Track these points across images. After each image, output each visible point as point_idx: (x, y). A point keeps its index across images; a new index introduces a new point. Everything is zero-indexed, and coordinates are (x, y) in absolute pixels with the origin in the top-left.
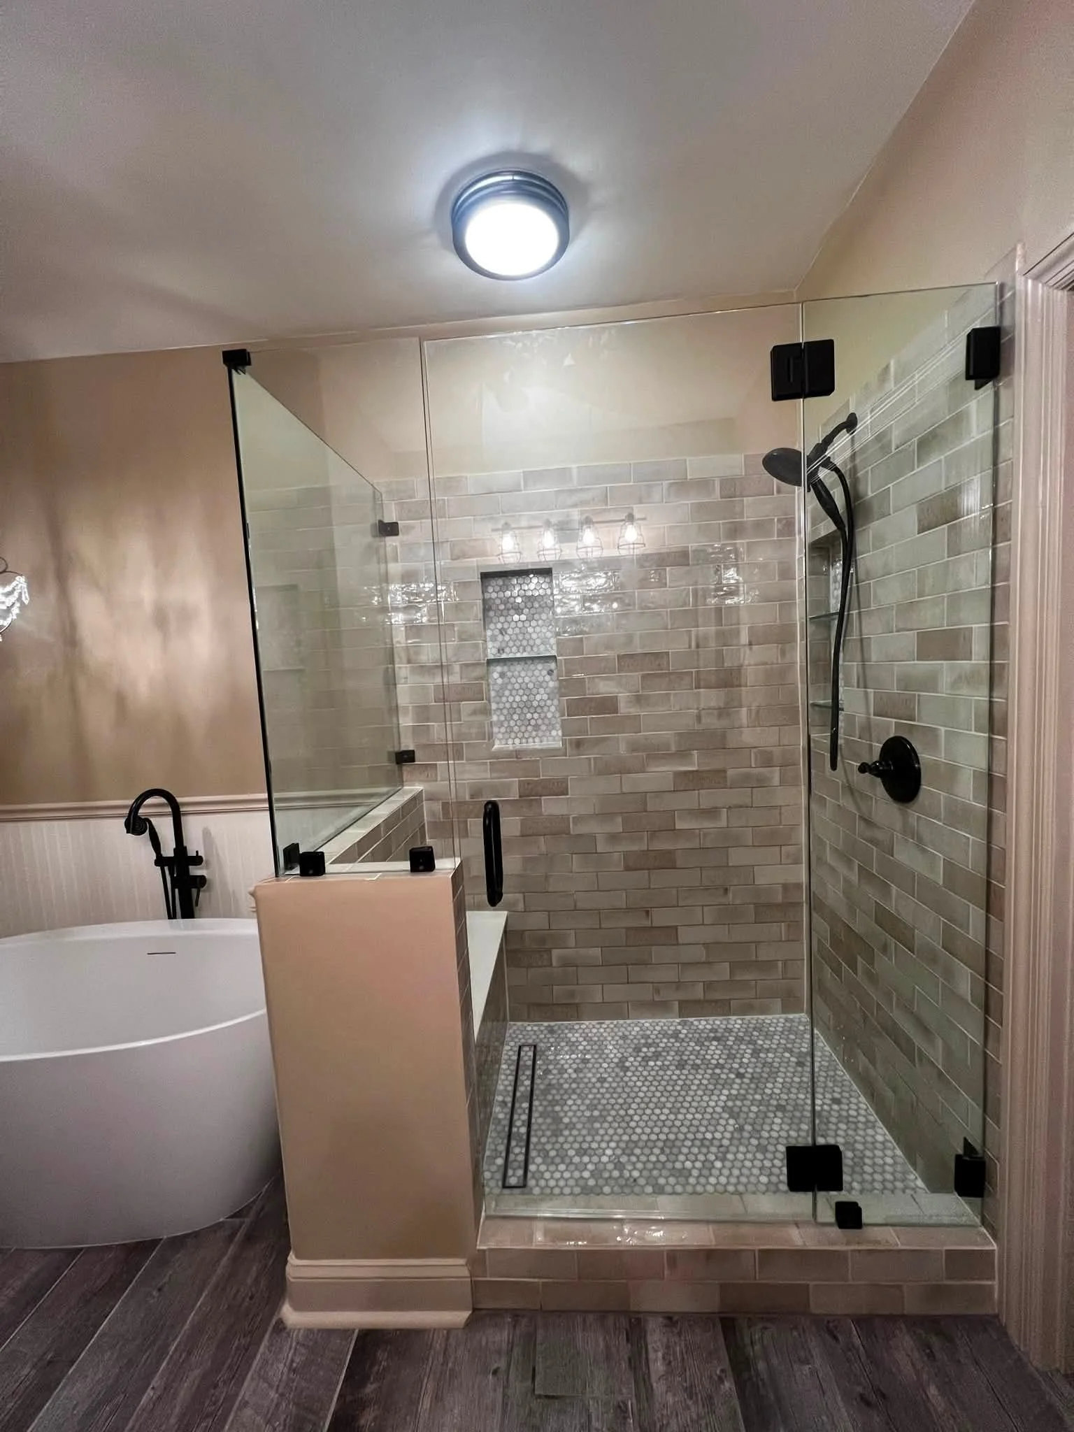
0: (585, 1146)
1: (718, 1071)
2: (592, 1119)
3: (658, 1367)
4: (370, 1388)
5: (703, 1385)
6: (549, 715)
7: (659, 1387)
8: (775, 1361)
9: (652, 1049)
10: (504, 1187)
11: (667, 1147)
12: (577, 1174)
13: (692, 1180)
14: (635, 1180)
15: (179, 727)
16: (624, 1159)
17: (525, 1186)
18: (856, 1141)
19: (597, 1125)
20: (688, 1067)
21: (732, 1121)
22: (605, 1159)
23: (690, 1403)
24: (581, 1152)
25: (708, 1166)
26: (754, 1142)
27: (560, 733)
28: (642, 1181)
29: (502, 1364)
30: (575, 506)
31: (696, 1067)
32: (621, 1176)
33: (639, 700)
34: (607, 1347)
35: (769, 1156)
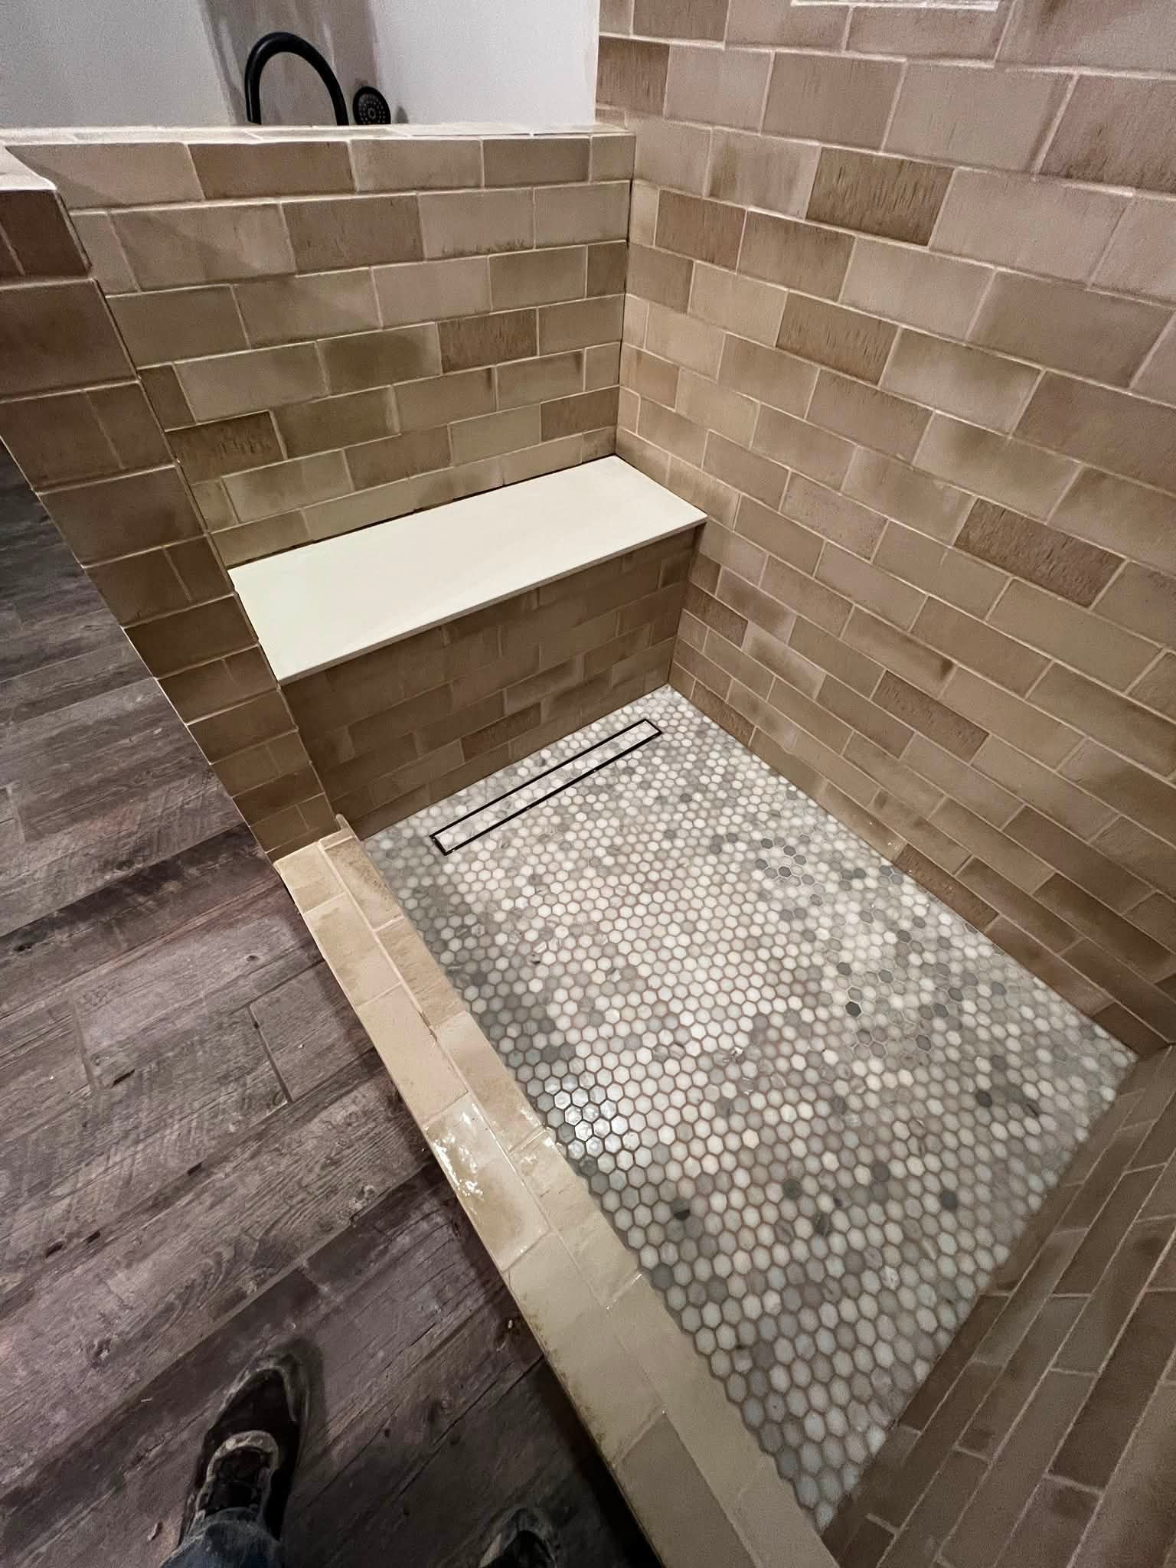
0: (548, 879)
1: (831, 971)
2: (595, 862)
3: (338, 1113)
5: (343, 1176)
7: (316, 1126)
8: (420, 1257)
9: (788, 862)
10: (432, 836)
11: (621, 974)
12: (500, 894)
13: (590, 1034)
14: (537, 963)
16: (561, 932)
17: (445, 853)
18: (878, 1271)
19: (590, 872)
20: (798, 925)
21: (742, 1040)
22: (544, 911)
23: (317, 1169)
24: (535, 880)
25: (633, 1042)
26: (729, 1091)
28: (542, 971)
29: (262, 960)
31: (809, 936)
32: (534, 944)
34: (330, 1048)
35: (720, 1125)
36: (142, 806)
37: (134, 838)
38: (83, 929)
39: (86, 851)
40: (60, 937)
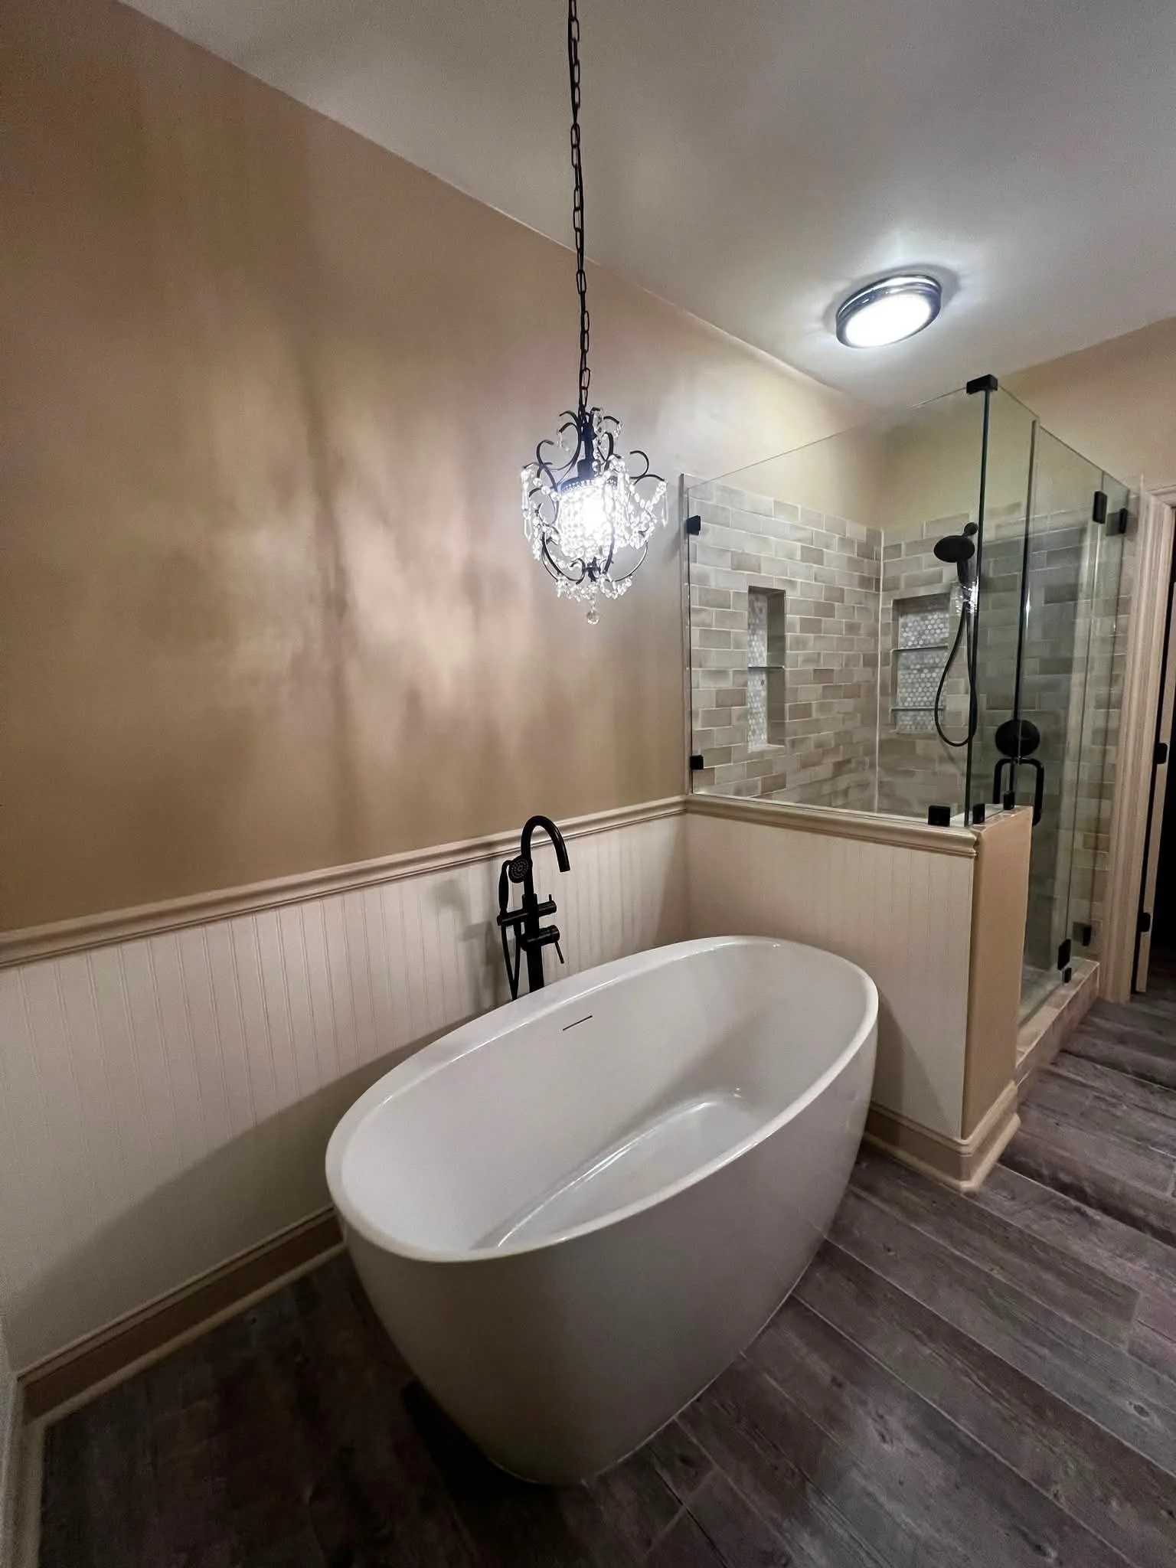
3: (1079, 1078)
4: (1045, 1172)
6: (761, 721)
7: (1091, 1083)
8: (1091, 1050)
15: (490, 743)
23: (1103, 1079)
27: (766, 737)
30: (799, 540)
33: (823, 707)
36: (1035, 1227)
37: (1060, 1217)
38: (1139, 1213)
39: (1099, 1243)
40: (1154, 1220)
